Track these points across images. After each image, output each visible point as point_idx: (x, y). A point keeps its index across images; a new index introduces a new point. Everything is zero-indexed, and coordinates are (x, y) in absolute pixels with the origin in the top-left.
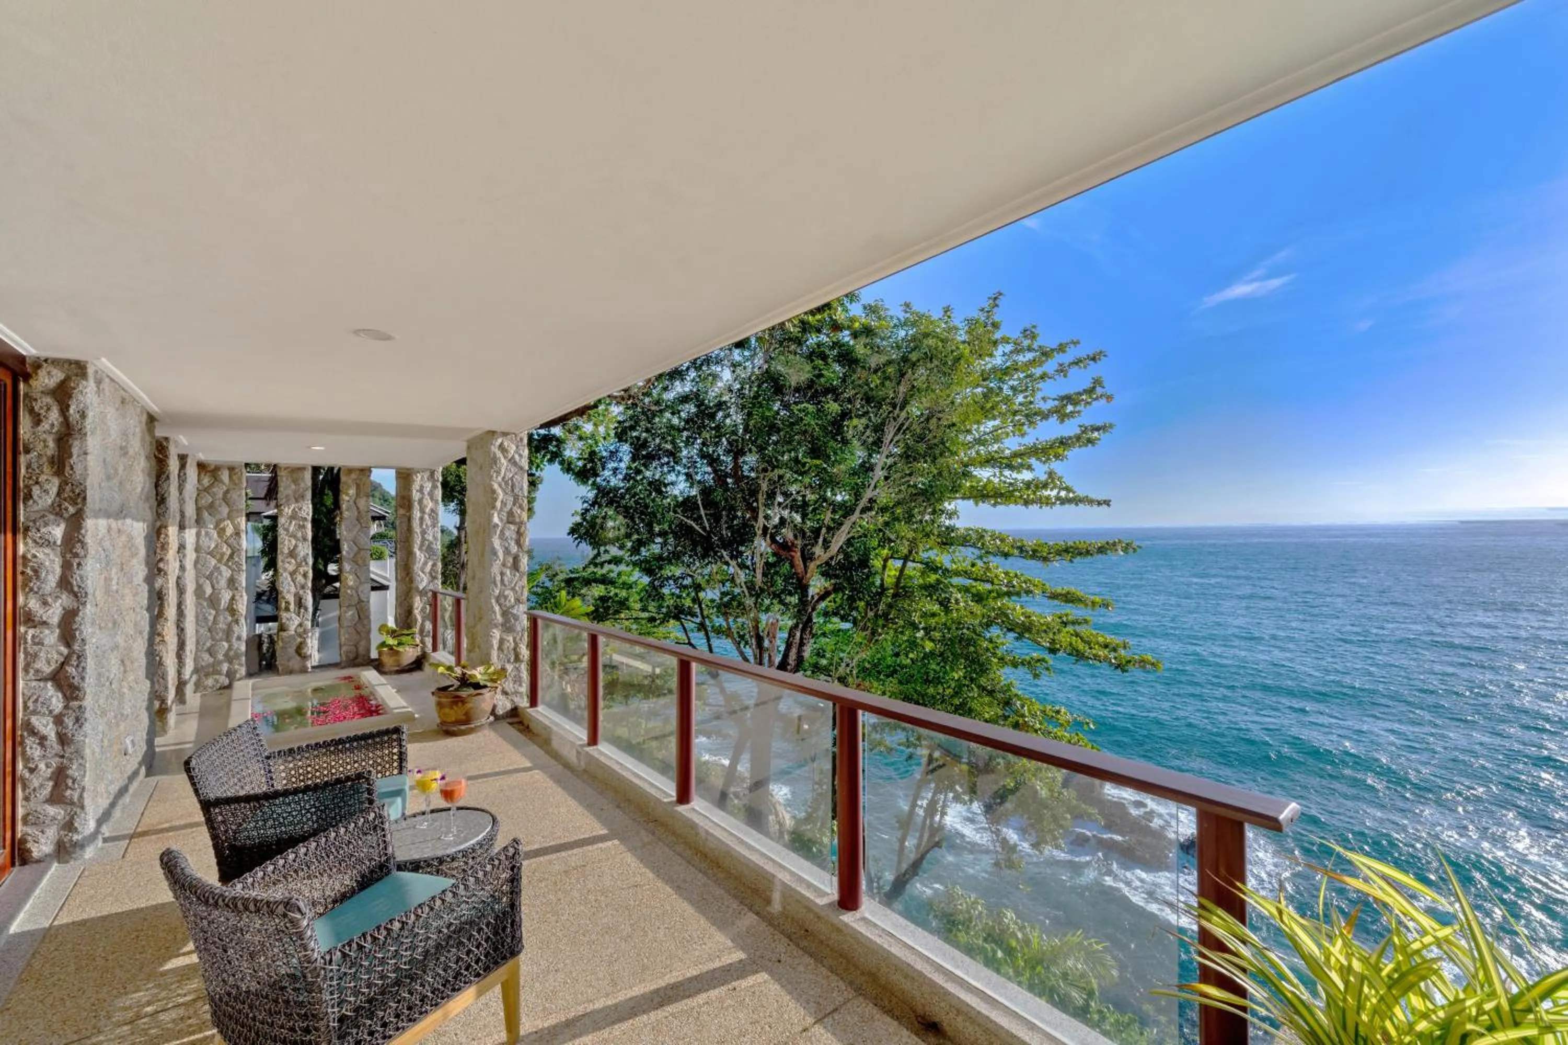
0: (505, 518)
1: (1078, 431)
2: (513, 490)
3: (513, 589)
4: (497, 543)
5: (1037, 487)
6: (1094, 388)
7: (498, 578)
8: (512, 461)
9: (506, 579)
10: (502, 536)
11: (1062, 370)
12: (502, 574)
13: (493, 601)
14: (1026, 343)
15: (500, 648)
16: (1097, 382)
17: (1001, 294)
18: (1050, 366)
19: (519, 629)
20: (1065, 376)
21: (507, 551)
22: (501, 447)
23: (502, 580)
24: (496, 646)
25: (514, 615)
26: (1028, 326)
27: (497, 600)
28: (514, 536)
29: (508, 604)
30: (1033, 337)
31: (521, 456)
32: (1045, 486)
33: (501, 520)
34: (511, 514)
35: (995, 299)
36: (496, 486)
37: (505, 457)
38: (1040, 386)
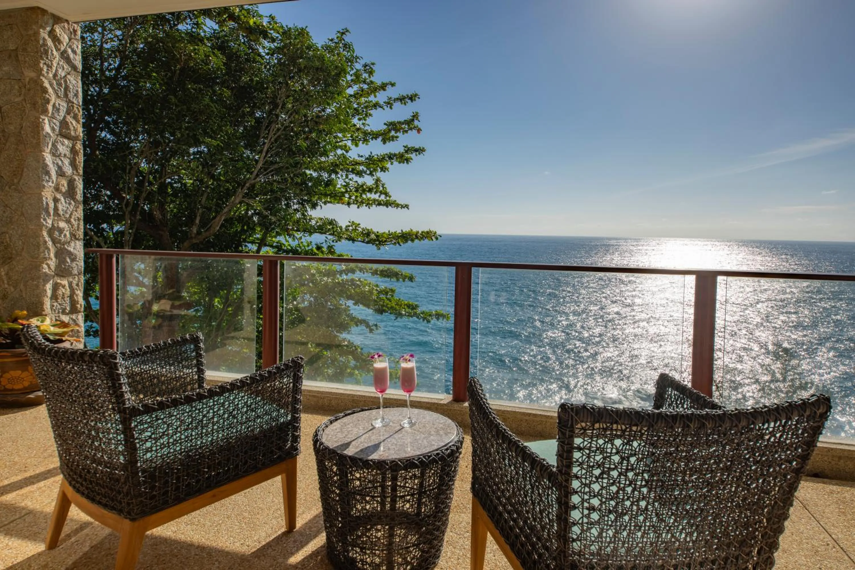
0: (57, 129)
1: (402, 150)
2: (66, 95)
3: (68, 221)
4: (48, 158)
5: (364, 191)
6: (413, 120)
7: (52, 205)
8: (64, 56)
9: (60, 207)
10: (55, 153)
11: (389, 104)
12: (56, 200)
13: (45, 234)
14: (365, 75)
15: (54, 297)
16: (415, 116)
17: (347, 31)
18: (381, 97)
19: (75, 272)
20: (391, 108)
21: (61, 173)
22: (52, 34)
23: (56, 209)
24: (49, 293)
25: (70, 254)
26: (368, 62)
27: (50, 232)
28: (68, 154)
29: (62, 238)
30: (371, 73)
31: (74, 52)
32: (370, 190)
33: (53, 129)
34: (64, 124)
35: (343, 33)
36: (47, 84)
37: (58, 50)
38: (371, 112)
